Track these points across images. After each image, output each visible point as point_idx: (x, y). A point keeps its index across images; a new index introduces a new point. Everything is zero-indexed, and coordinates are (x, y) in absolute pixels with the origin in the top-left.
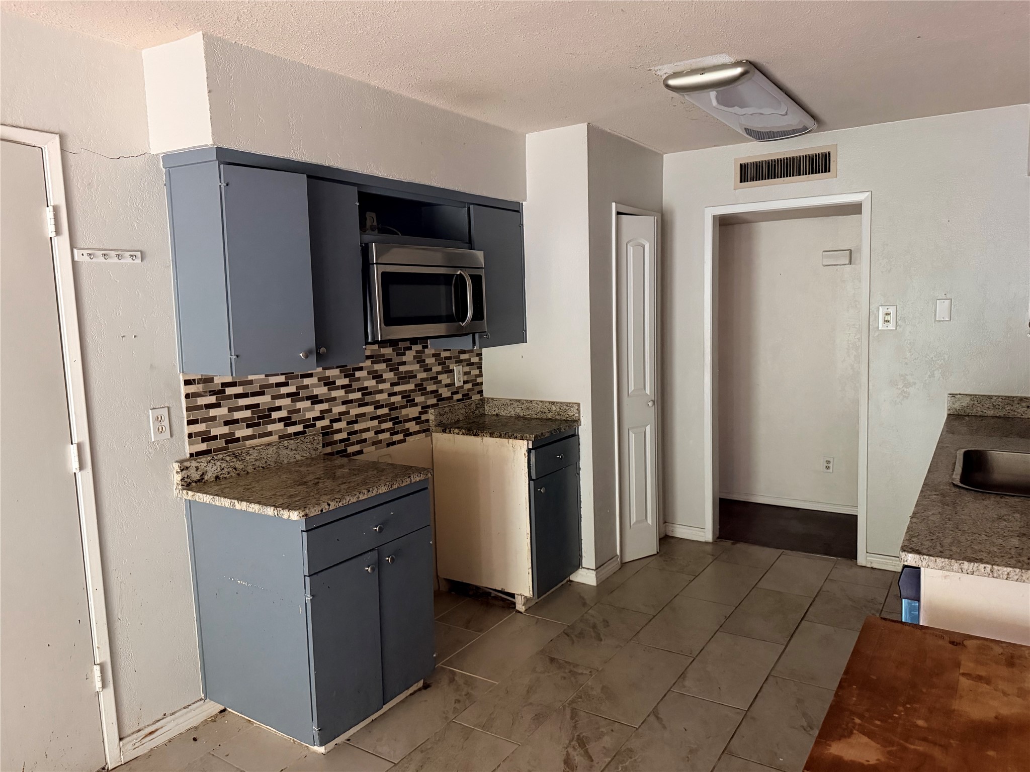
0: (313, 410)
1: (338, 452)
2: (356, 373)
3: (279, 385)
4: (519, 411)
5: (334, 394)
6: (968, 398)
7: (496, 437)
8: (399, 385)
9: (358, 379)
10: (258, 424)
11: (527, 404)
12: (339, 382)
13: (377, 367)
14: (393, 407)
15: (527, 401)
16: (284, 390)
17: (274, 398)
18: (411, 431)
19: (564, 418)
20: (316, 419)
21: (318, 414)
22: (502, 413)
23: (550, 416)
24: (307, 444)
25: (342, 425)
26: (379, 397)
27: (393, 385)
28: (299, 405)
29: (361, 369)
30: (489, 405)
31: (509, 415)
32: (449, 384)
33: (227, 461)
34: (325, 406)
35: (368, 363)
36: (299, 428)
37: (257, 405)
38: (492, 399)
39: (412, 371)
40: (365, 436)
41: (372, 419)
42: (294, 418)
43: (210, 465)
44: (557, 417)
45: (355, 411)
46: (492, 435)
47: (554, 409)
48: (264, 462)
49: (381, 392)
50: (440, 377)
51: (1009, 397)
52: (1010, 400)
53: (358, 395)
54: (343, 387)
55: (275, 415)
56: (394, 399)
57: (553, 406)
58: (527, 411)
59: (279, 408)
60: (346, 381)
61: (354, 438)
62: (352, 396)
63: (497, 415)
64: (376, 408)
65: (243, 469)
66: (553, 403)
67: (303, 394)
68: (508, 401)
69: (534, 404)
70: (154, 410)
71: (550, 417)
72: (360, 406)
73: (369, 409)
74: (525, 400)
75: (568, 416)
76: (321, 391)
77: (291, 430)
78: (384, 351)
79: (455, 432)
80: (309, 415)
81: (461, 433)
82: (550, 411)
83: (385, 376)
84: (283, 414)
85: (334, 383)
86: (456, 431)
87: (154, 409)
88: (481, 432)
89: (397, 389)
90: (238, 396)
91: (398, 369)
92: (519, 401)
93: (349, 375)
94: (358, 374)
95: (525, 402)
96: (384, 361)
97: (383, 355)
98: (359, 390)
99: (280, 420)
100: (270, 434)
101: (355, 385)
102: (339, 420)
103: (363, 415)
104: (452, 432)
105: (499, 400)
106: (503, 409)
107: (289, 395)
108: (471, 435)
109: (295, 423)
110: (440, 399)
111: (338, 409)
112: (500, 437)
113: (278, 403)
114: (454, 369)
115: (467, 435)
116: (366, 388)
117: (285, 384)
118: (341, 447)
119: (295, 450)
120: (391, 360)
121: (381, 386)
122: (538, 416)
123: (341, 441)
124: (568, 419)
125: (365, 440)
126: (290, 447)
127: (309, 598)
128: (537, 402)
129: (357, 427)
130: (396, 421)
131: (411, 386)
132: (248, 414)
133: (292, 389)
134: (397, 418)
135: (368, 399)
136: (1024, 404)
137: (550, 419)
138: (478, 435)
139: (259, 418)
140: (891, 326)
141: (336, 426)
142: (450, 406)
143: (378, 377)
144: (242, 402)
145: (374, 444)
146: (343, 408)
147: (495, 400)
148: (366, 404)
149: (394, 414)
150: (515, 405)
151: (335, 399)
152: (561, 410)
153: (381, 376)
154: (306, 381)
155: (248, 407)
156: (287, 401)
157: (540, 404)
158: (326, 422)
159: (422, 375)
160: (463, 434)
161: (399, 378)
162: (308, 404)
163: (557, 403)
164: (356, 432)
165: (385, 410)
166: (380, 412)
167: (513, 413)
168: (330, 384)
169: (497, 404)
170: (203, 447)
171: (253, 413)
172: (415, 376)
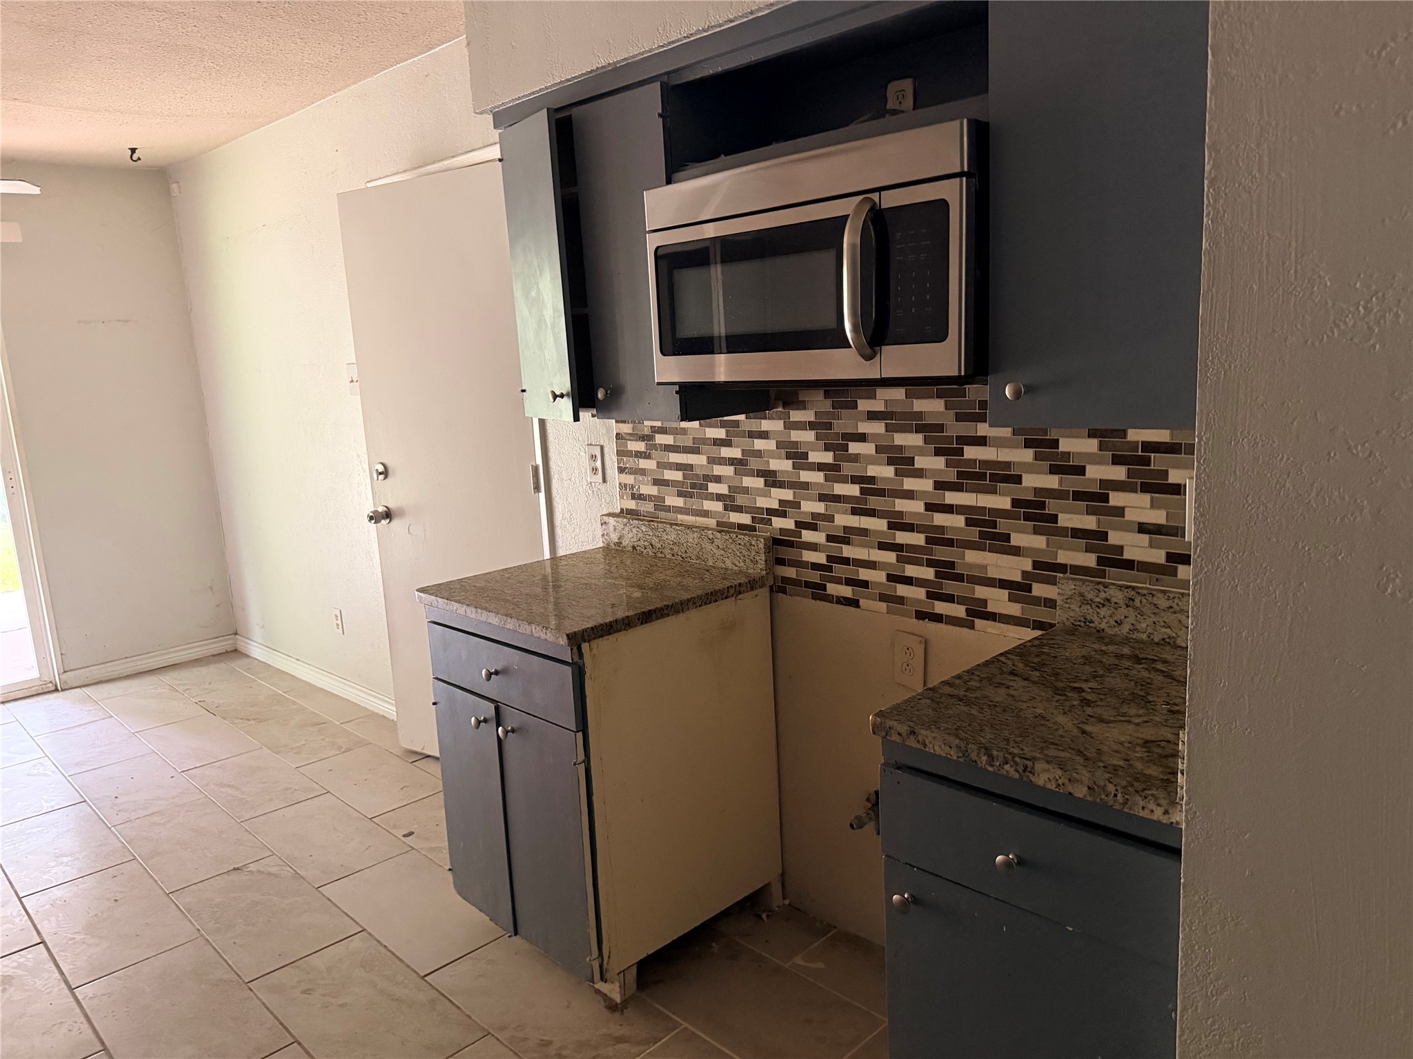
0: (768, 495)
1: (808, 584)
2: (850, 444)
3: (718, 443)
5: (805, 476)
8: (961, 490)
9: (856, 458)
10: (691, 496)
12: (816, 457)
13: (900, 439)
14: (937, 538)
16: (726, 452)
17: (713, 461)
18: (990, 609)
20: (771, 512)
21: (776, 506)
24: (740, 546)
25: (818, 537)
26: (901, 505)
27: (940, 486)
28: (748, 482)
29: (862, 438)
32: (1159, 525)
33: (643, 531)
34: (788, 495)
35: (878, 428)
36: (745, 519)
37: (690, 467)
39: (1007, 465)
40: (864, 574)
41: (883, 546)
42: (740, 500)
43: (627, 529)
45: (844, 519)
48: (683, 550)
49: (910, 495)
50: (1116, 499)
53: (854, 490)
54: (821, 467)
55: (713, 488)
56: (940, 519)
59: (718, 479)
60: (828, 457)
61: (839, 570)
62: (841, 489)
64: (891, 526)
65: (660, 550)
67: (754, 464)
70: (590, 447)
72: (855, 512)
73: (879, 525)
76: (782, 465)
77: (736, 518)
78: (920, 405)
80: (762, 503)
83: (920, 462)
84: (722, 489)
85: (805, 456)
87: (591, 445)
89: (952, 498)
90: (669, 448)
91: (961, 452)
93: (838, 446)
94: (854, 448)
96: (919, 429)
97: (920, 415)
98: (855, 480)
99: (719, 497)
100: (706, 514)
101: (848, 469)
102: (813, 527)
103: (864, 532)
107: (732, 462)
109: (739, 509)
110: (1113, 560)
111: (812, 507)
113: (718, 470)
114: (1185, 486)
116: (872, 479)
117: (726, 443)
118: (815, 576)
119: (723, 549)
120: (940, 428)
121: (909, 484)
123: (816, 566)
125: (865, 584)
126: (717, 542)
129: (847, 551)
130: (946, 570)
131: (1002, 502)
132: (677, 476)
133: (735, 453)
134: (952, 565)
135: (874, 502)
139: (693, 486)
141: (808, 536)
142: (1133, 588)
143: (902, 462)
144: (675, 458)
145: (883, 598)
146: (820, 507)
148: (871, 513)
149: (942, 553)
151: (806, 486)
153: (911, 461)
154: (759, 444)
155: (679, 467)
156: (728, 471)
158: (788, 524)
159: (1038, 480)
161: (960, 475)
162: (759, 482)
164: (846, 561)
165: (918, 539)
166: (902, 537)
168: (797, 456)
170: (632, 505)
171: (685, 477)
172: (1018, 480)
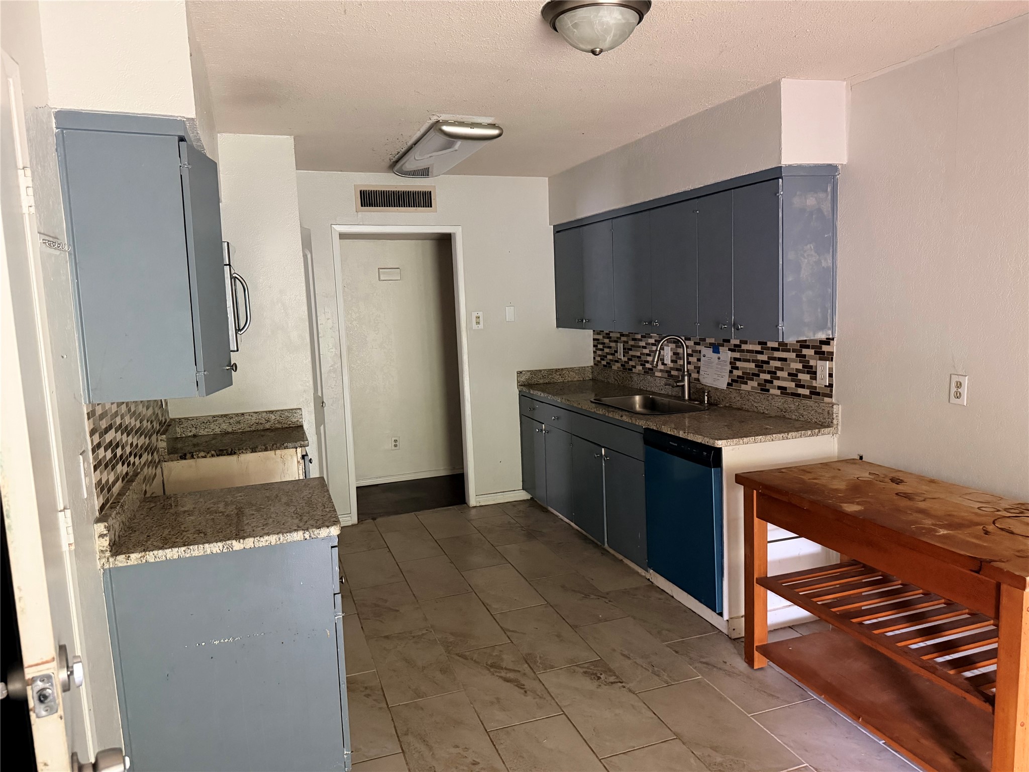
0: (128, 443)
4: (225, 427)
6: (529, 373)
7: (260, 452)
11: (236, 418)
14: (149, 435)
15: (237, 415)
19: (286, 426)
20: (130, 454)
21: (130, 449)
22: (202, 432)
23: (267, 426)
30: (182, 426)
31: (212, 433)
34: (131, 438)
36: (126, 467)
38: (187, 419)
42: (124, 455)
44: (277, 425)
46: (254, 450)
47: (273, 417)
51: (550, 370)
52: (551, 372)
57: (271, 415)
58: (238, 425)
63: (195, 436)
66: (272, 412)
68: (210, 418)
69: (246, 417)
71: (269, 428)
74: (234, 414)
75: (290, 422)
77: (124, 470)
79: (199, 455)
81: (210, 455)
82: (268, 421)
84: (120, 450)
86: (202, 454)
88: (239, 450)
89: (148, 413)
92: (225, 416)
95: (234, 416)
100: (119, 477)
104: (195, 457)
105: (197, 418)
106: (203, 427)
108: (225, 455)
109: (125, 461)
112: (266, 450)
115: (218, 456)
122: (253, 428)
124: (291, 426)
127: (340, 615)
128: (249, 414)
130: (151, 451)
136: (558, 373)
137: (268, 429)
138: (235, 453)
139: (114, 457)
140: (481, 326)
147: (190, 419)
150: (221, 420)
152: (281, 418)
157: (255, 415)
158: (133, 458)
160: (213, 456)
163: (277, 411)
167: (218, 430)
169: (193, 423)
